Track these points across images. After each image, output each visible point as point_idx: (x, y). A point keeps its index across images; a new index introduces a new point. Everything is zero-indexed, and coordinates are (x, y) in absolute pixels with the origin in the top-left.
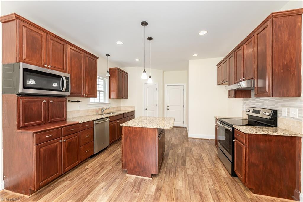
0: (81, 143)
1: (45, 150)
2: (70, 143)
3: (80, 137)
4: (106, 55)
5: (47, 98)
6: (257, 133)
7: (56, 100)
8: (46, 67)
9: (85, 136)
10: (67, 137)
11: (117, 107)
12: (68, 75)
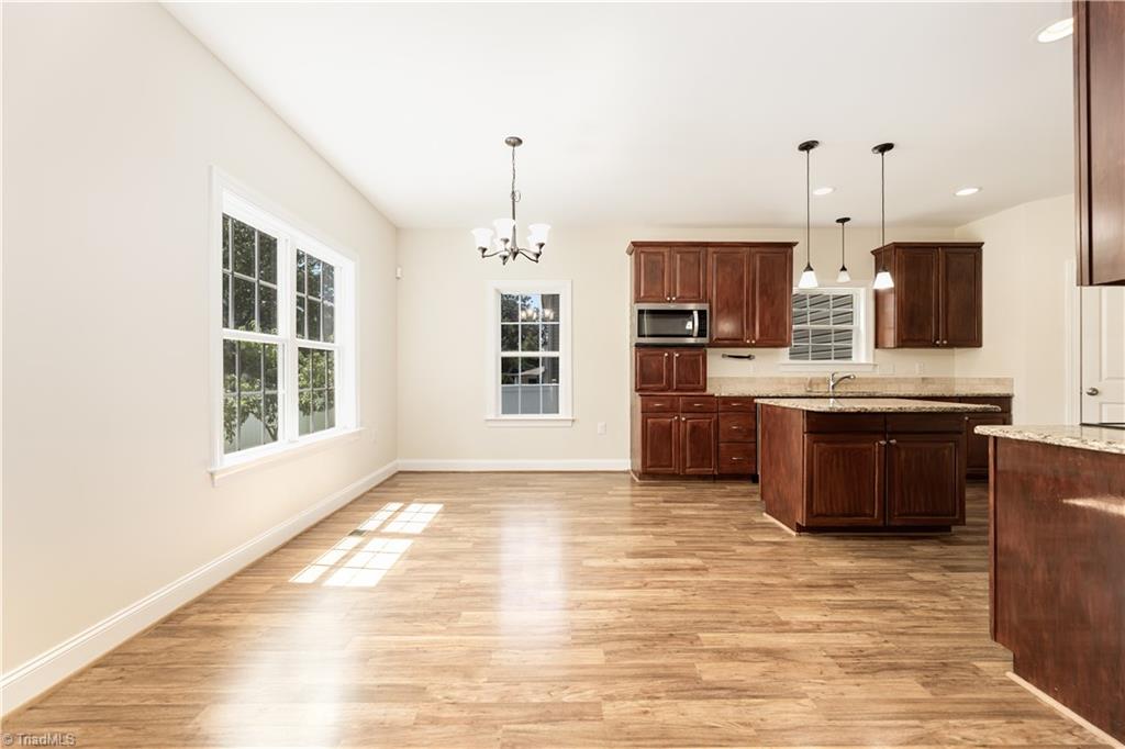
0: (721, 436)
1: (653, 424)
2: (694, 428)
3: (717, 424)
4: (838, 221)
5: (669, 350)
6: (1008, 435)
7: (686, 352)
8: (669, 302)
9: (733, 425)
10: (689, 415)
11: (923, 379)
12: (705, 306)
